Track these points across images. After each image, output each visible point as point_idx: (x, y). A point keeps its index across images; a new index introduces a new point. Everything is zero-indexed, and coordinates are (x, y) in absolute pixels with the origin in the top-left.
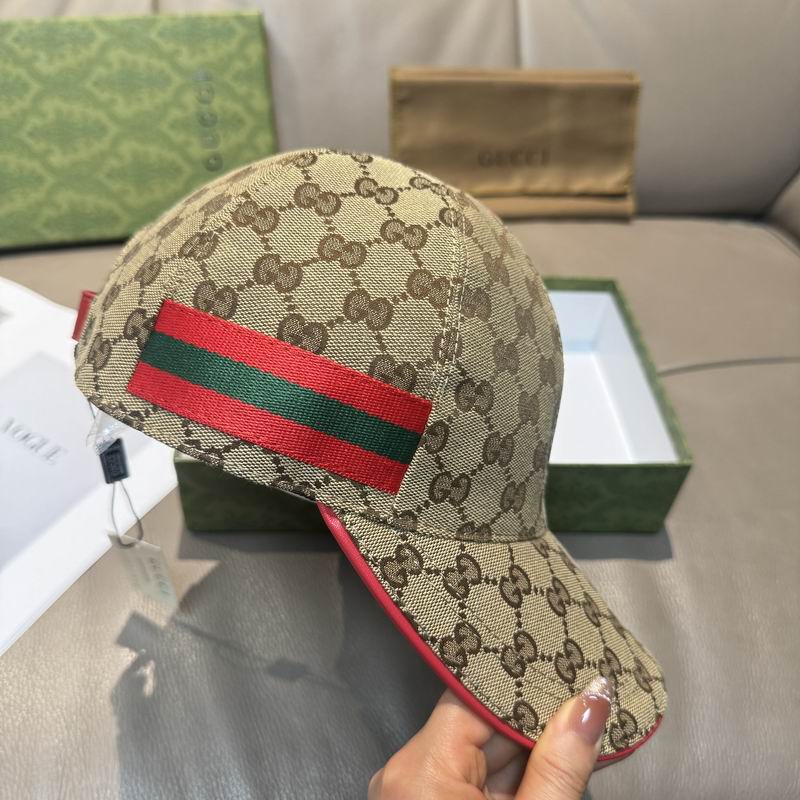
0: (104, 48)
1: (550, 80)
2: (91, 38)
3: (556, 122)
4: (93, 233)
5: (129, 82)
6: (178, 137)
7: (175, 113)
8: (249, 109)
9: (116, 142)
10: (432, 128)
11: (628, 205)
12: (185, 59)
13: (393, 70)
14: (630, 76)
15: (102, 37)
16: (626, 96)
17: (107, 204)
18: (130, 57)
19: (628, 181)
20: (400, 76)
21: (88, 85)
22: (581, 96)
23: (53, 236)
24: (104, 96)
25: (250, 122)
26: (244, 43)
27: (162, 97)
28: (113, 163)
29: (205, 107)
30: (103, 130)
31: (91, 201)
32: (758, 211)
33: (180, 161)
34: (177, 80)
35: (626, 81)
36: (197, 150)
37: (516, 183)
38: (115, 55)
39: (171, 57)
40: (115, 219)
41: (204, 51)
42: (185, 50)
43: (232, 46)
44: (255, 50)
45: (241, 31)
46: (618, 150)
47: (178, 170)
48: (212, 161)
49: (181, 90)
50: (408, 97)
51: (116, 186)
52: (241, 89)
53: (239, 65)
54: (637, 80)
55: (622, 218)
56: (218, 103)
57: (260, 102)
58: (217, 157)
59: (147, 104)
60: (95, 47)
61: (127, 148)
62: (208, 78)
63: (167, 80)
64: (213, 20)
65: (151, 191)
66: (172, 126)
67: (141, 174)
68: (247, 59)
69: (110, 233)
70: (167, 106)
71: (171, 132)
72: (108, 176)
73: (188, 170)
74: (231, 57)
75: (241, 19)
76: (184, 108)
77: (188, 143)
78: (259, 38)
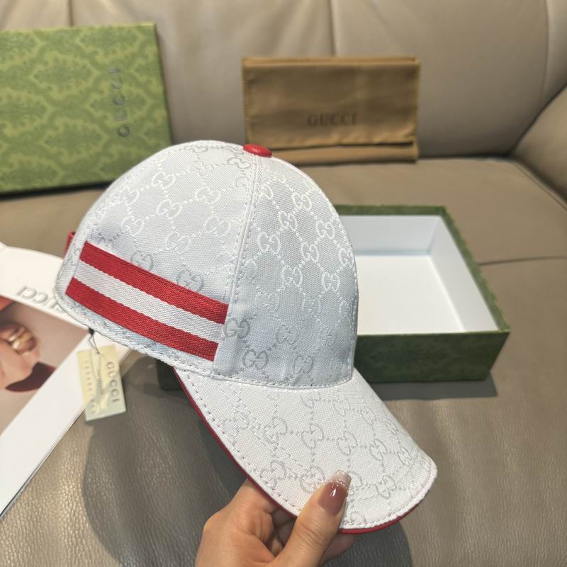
0: (42, 51)
1: (356, 64)
2: (33, 44)
3: (361, 94)
4: (37, 184)
5: (60, 75)
6: (98, 114)
7: (95, 97)
8: (148, 92)
9: (52, 118)
10: (272, 100)
11: (414, 151)
12: (100, 58)
13: (244, 60)
14: (413, 59)
15: (40, 43)
16: (410, 73)
17: (46, 163)
18: (61, 57)
19: (413, 133)
20: (249, 64)
21: (31, 77)
22: (377, 75)
24: (43, 85)
25: (150, 102)
26: (143, 46)
27: (85, 85)
28: (51, 132)
29: (116, 91)
30: (43, 109)
31: (35, 161)
32: (506, 152)
33: (99, 130)
34: (96, 73)
35: (409, 63)
36: (111, 123)
37: (334, 138)
38: (50, 56)
39: (91, 57)
40: (54, 173)
41: (114, 52)
42: (101, 52)
43: (135, 48)
44: (151, 50)
45: (141, 37)
46: (406, 112)
47: (99, 137)
48: (123, 131)
49: (98, 80)
50: (255, 79)
51: (54, 150)
52: (143, 79)
53: (141, 61)
54: (417, 62)
55: (410, 160)
56: (125, 88)
57: (156, 88)
58: (126, 127)
59: (74, 90)
60: (35, 50)
61: (60, 122)
62: (118, 71)
63: (89, 73)
64: (121, 29)
65: (79, 152)
66: (92, 106)
67: (71, 140)
68: (146, 57)
69: (49, 183)
70: (89, 91)
71: (92, 110)
72: (47, 142)
73: (105, 137)
74: (134, 55)
75: (140, 28)
76: (102, 92)
77: (105, 117)
78: (154, 41)
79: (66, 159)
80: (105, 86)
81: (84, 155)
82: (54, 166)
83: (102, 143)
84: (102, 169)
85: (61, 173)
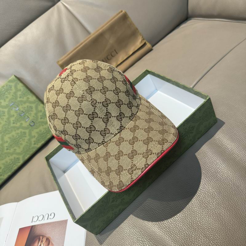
1: (100, 31)
3: (111, 40)
4: (15, 168)
7: (12, 119)
8: (31, 102)
9: (2, 139)
11: (148, 46)
12: (3, 103)
13: (58, 62)
14: (122, 11)
16: (125, 17)
17: (12, 157)
19: (144, 39)
22: (112, 28)
23: (5, 177)
25: (33, 105)
26: (16, 87)
28: (6, 145)
29: (18, 111)
31: (8, 159)
32: (186, 18)
33: (23, 131)
34: (6, 110)
35: (122, 13)
36: (25, 124)
40: (18, 159)
41: (7, 97)
42: (2, 101)
43: (13, 90)
44: (20, 86)
45: (13, 84)
46: (134, 33)
47: (25, 133)
49: (9, 112)
52: (25, 99)
53: (19, 93)
54: (124, 12)
55: (150, 50)
56: (21, 108)
57: (32, 98)
58: (32, 122)
59: (3, 123)
61: (6, 138)
63: (4, 112)
64: (3, 87)
65: (21, 144)
66: (14, 123)
67: (15, 142)
68: (20, 90)
69: (19, 164)
70: (8, 119)
71: (14, 125)
72: (7, 149)
73: (27, 131)
74: (15, 93)
75: (10, 81)
76: (13, 116)
77: (22, 124)
78: (19, 82)
79: (18, 151)
80: (13, 112)
81: (24, 144)
82: (17, 156)
83: (27, 134)
84: (35, 144)
85: (21, 157)
